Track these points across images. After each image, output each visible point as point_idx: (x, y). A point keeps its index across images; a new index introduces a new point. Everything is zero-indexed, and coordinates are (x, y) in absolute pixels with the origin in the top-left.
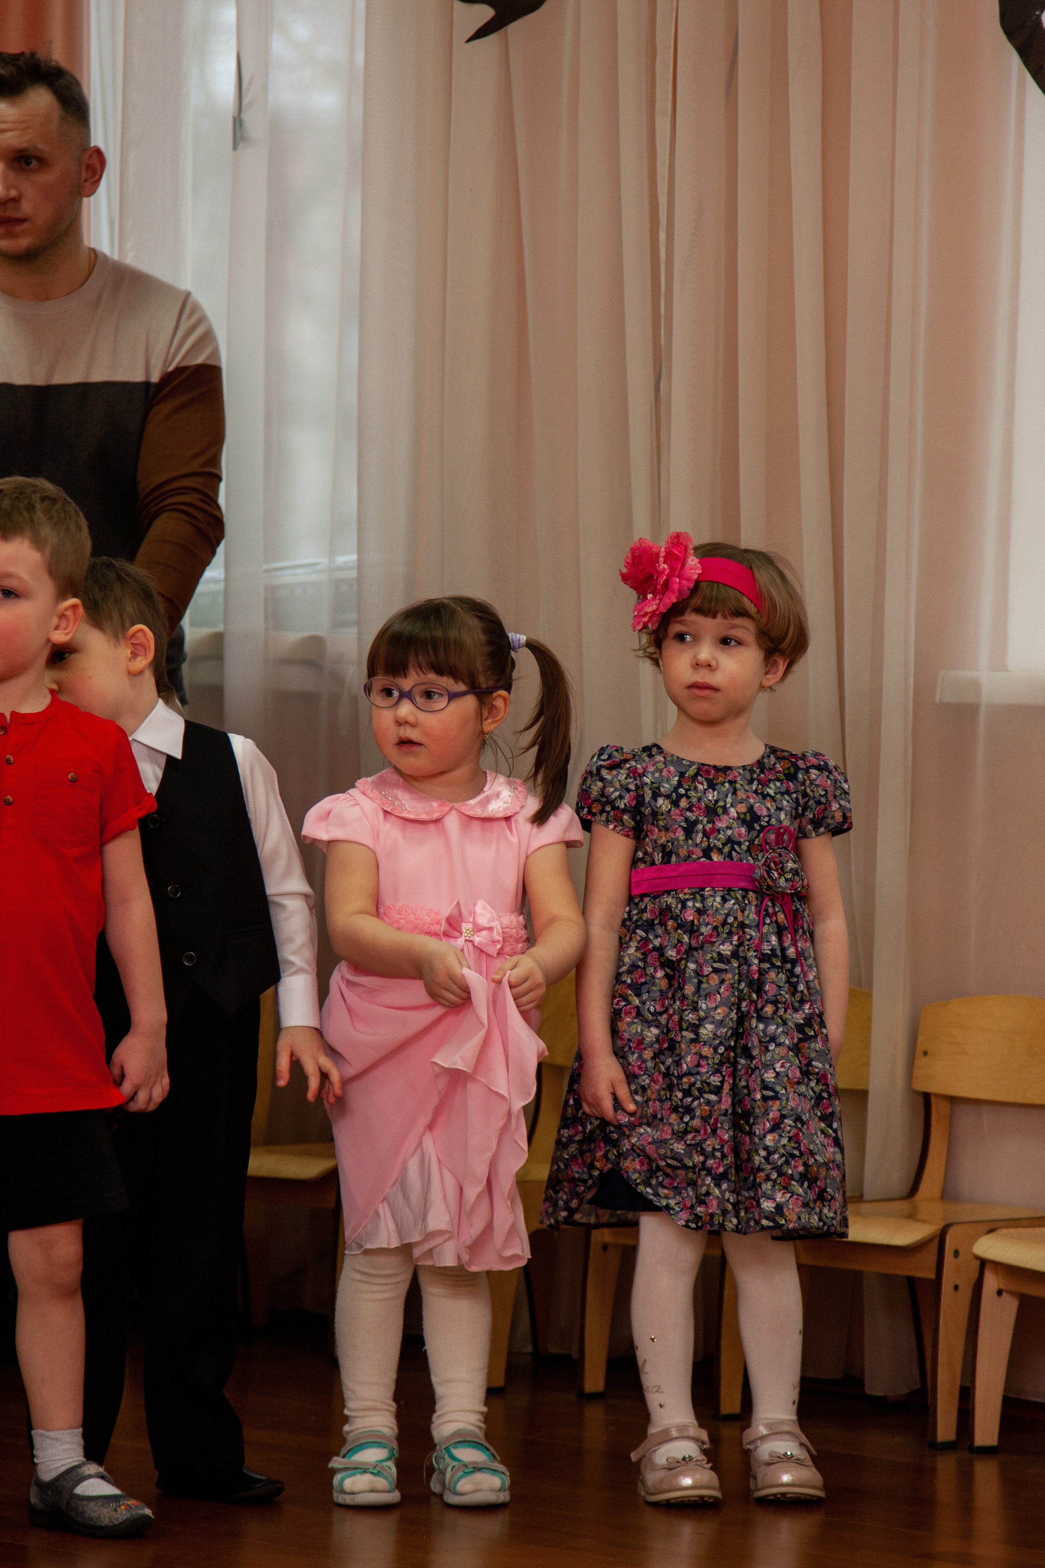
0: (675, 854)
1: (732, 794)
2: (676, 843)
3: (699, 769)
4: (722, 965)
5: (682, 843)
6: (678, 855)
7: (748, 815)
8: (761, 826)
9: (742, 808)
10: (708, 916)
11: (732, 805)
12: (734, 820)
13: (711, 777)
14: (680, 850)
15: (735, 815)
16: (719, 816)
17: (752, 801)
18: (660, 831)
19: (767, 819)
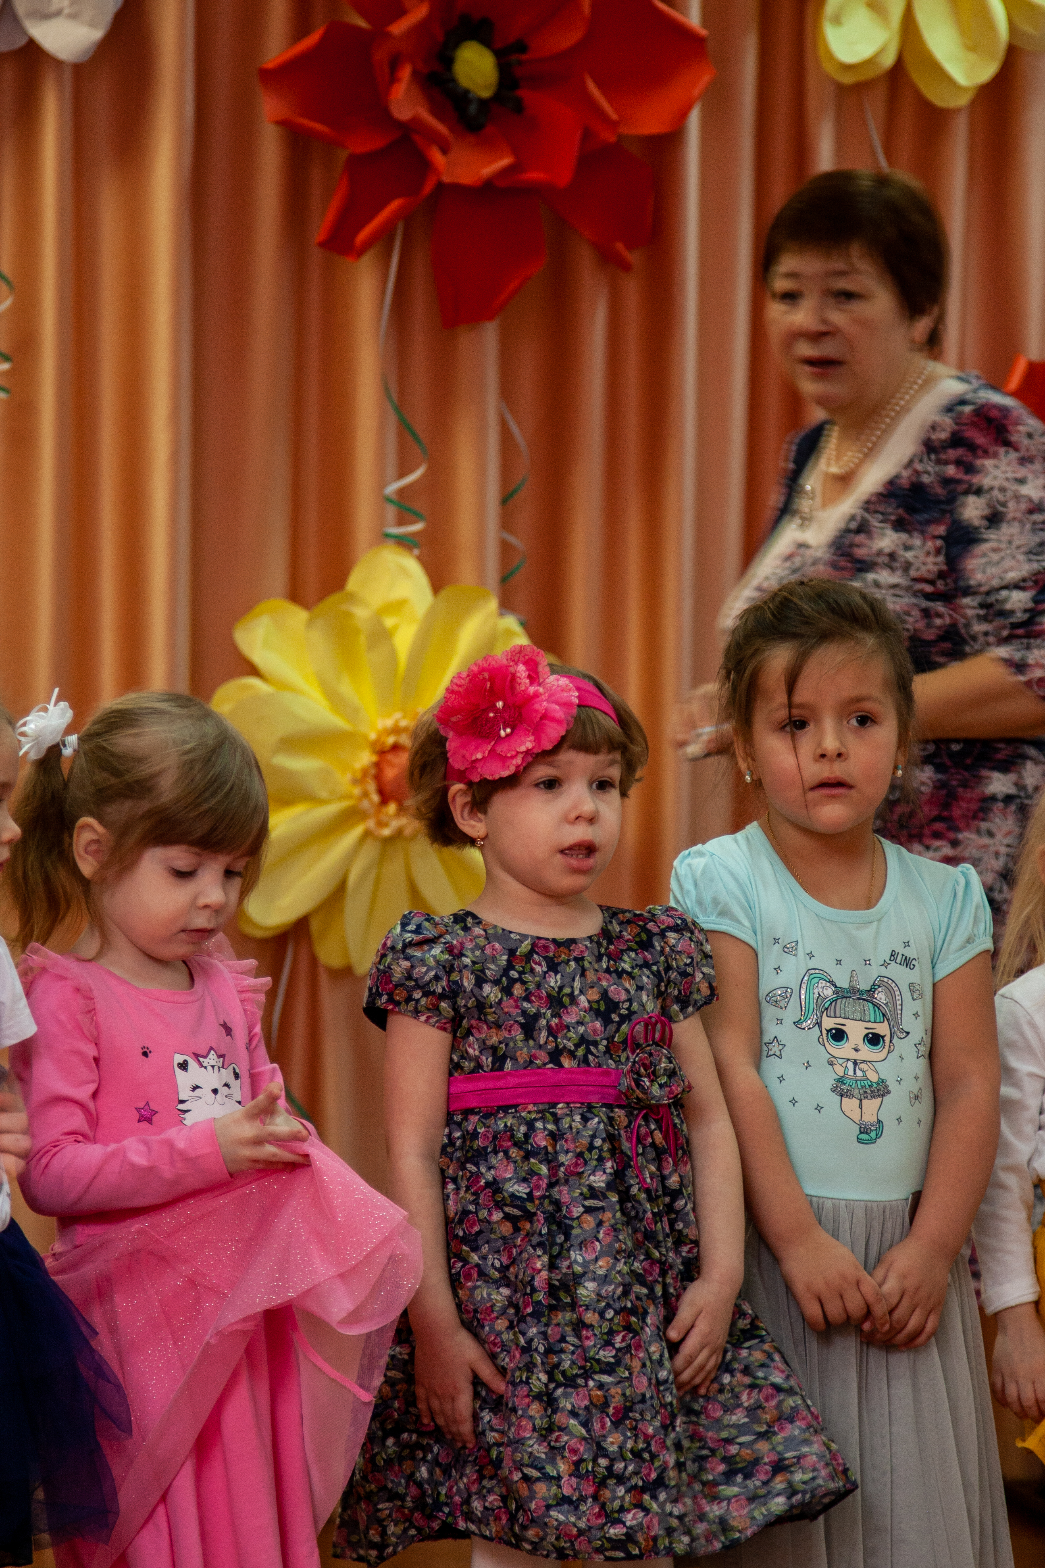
0: (511, 1059)
1: (580, 977)
2: (512, 1045)
3: (534, 945)
4: (596, 1202)
5: (520, 1044)
6: (514, 1059)
7: (602, 1002)
8: (620, 1015)
9: (594, 995)
10: (566, 1141)
11: (581, 992)
12: (585, 1012)
13: (551, 954)
14: (518, 1053)
15: (586, 1004)
16: (566, 1007)
17: (604, 984)
18: (489, 1028)
19: (626, 1005)
